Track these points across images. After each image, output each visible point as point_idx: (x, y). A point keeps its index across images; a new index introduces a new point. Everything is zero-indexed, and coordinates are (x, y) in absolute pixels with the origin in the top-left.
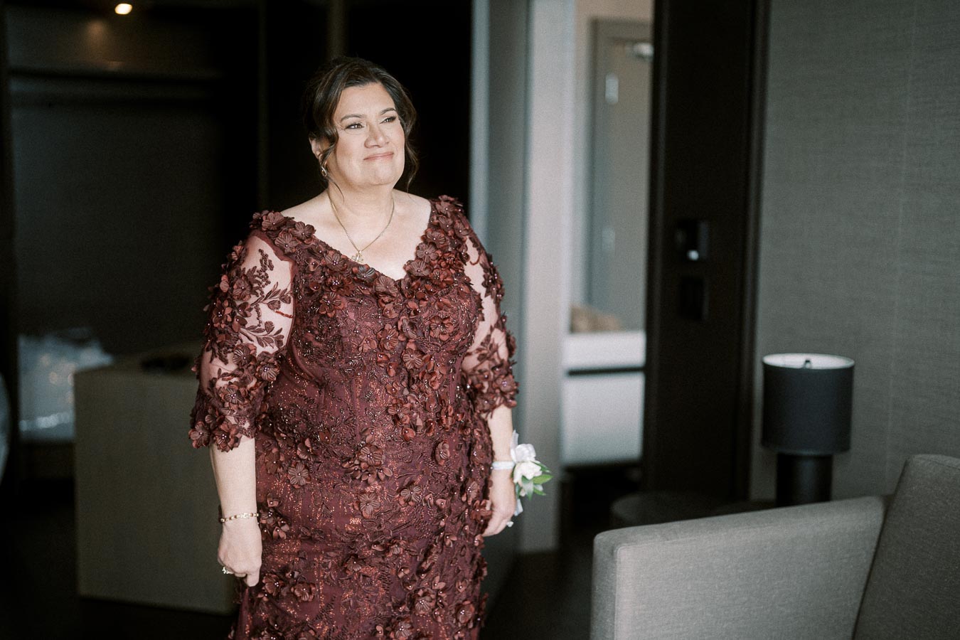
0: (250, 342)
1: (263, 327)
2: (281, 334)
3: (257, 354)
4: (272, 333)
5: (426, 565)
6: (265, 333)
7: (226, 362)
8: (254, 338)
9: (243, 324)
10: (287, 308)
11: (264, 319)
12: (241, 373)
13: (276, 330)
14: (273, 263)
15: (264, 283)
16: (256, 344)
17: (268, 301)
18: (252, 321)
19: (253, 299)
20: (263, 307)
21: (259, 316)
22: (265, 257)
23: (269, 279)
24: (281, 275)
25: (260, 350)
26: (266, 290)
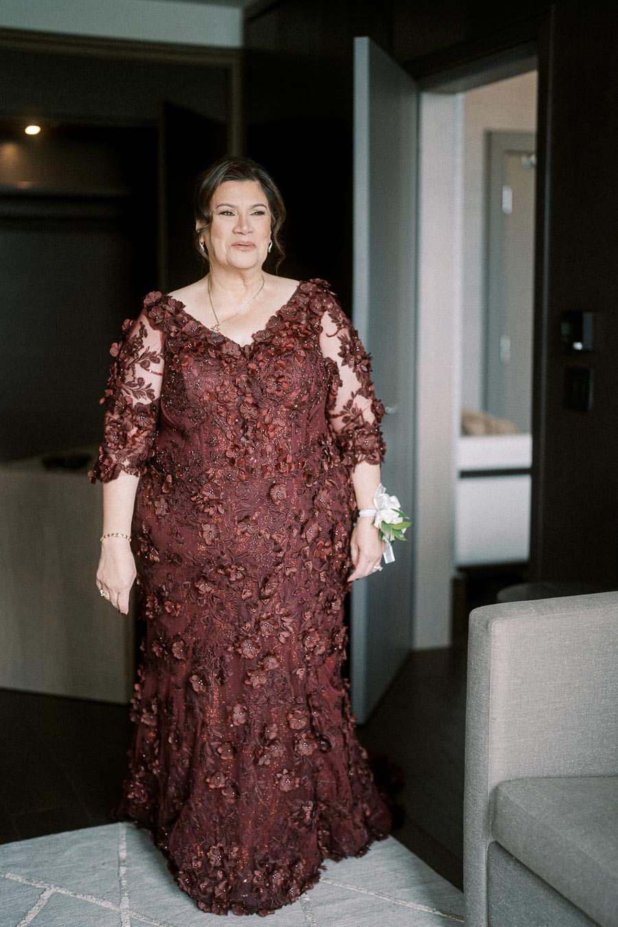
0: (128, 395)
1: (136, 382)
2: (151, 388)
3: (134, 405)
4: (144, 387)
5: (268, 592)
6: (138, 387)
7: (113, 413)
8: (130, 392)
9: (123, 380)
10: (158, 367)
11: (137, 376)
12: (121, 421)
13: (147, 384)
14: (148, 332)
15: (139, 347)
16: (132, 397)
17: (140, 361)
18: (129, 378)
19: (132, 360)
20: (137, 366)
21: (134, 373)
22: (143, 327)
23: (144, 344)
24: (153, 341)
25: (135, 401)
26: (140, 353)
